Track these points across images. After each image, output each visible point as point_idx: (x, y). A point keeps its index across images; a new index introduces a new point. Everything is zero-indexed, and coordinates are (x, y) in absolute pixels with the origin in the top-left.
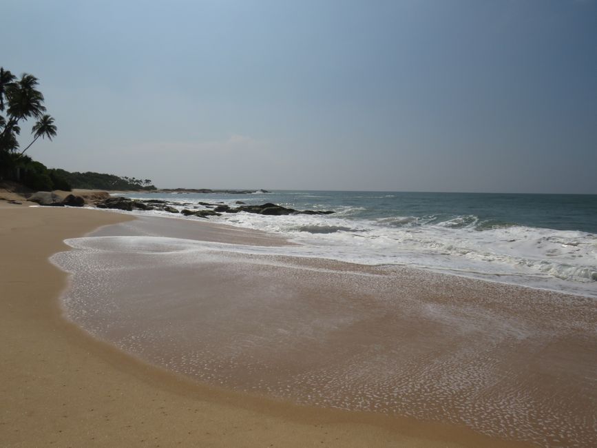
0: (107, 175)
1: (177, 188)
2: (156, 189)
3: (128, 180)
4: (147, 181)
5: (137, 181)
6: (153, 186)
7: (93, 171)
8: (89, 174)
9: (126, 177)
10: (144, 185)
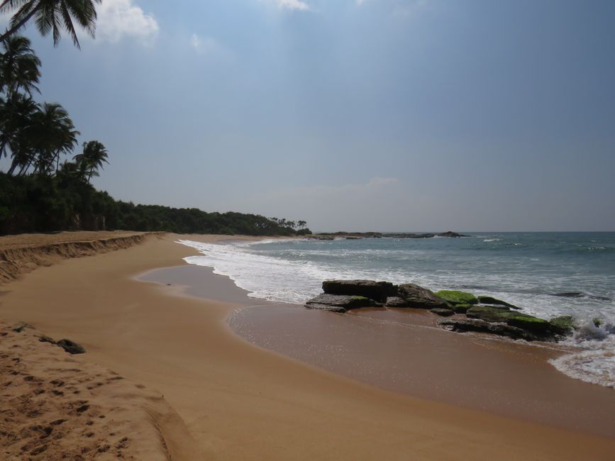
0: (252, 216)
1: (338, 231)
2: (310, 233)
3: (277, 222)
4: (302, 223)
5: (289, 223)
6: (307, 230)
7: (235, 211)
8: (230, 215)
9: (274, 218)
10: (297, 228)
